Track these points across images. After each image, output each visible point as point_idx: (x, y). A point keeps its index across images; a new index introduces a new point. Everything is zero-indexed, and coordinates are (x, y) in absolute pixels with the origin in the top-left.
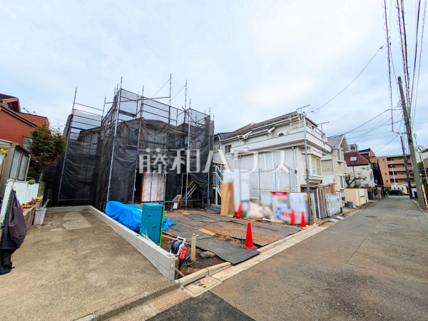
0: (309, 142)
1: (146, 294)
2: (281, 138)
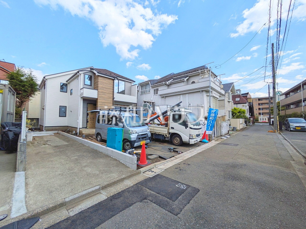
0: (212, 88)
1: (124, 176)
2: (193, 84)
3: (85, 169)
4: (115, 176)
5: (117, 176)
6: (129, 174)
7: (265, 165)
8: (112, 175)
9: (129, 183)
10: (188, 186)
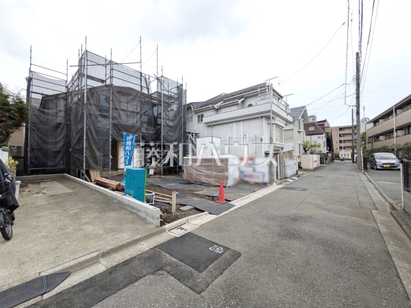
0: (274, 113)
1: (138, 236)
2: (250, 108)
3: (85, 227)
4: (125, 237)
5: (128, 237)
6: (148, 233)
7: (337, 216)
8: (121, 234)
9: (145, 246)
10: (226, 249)
